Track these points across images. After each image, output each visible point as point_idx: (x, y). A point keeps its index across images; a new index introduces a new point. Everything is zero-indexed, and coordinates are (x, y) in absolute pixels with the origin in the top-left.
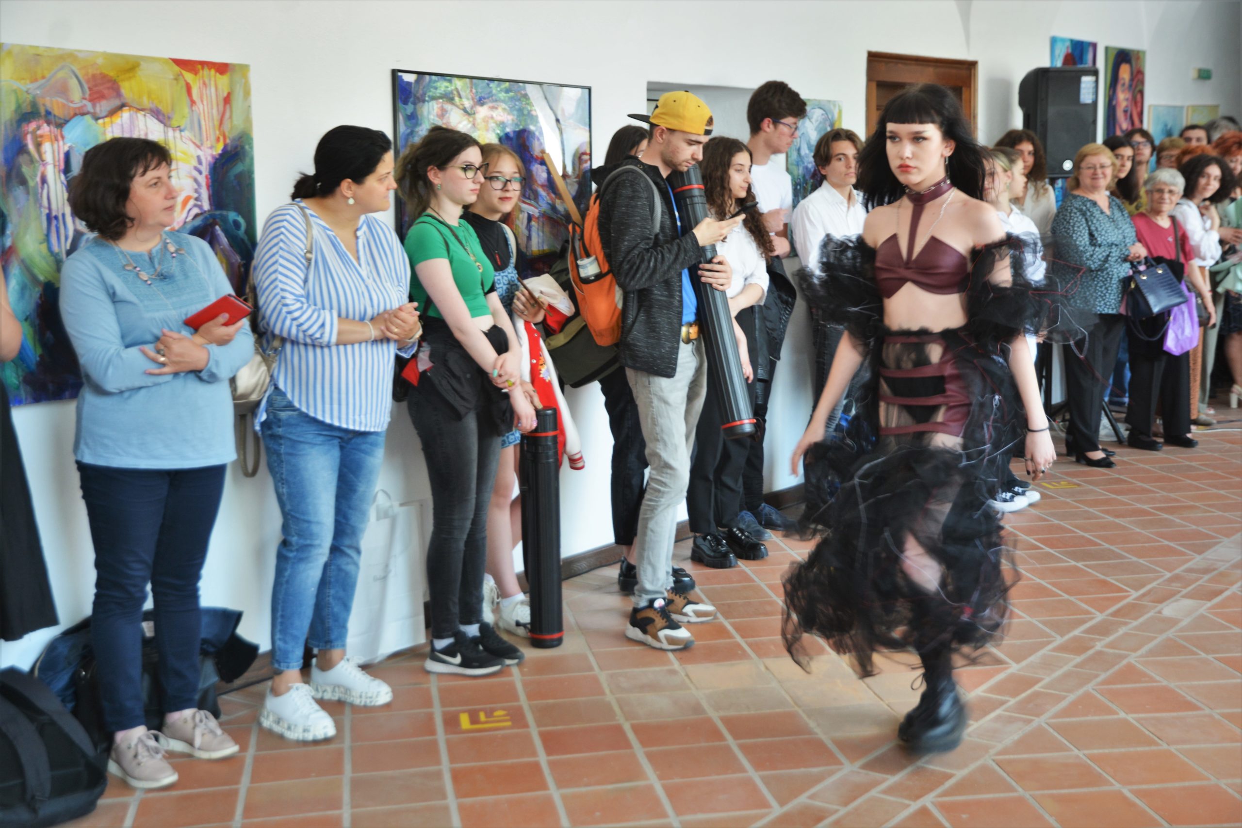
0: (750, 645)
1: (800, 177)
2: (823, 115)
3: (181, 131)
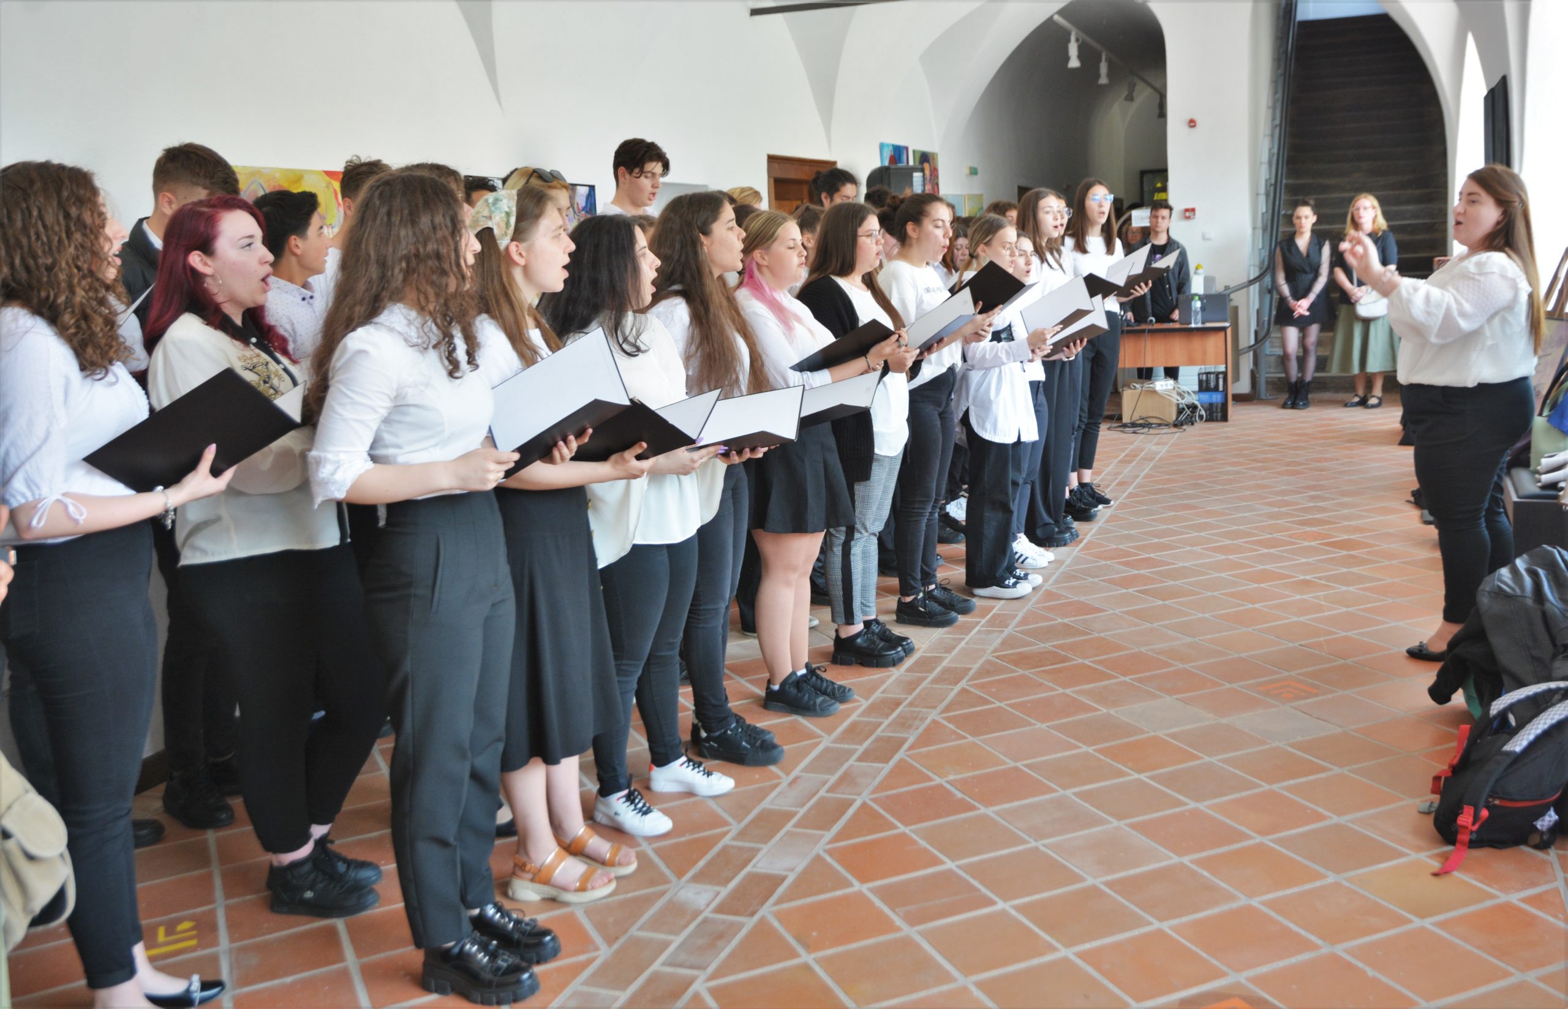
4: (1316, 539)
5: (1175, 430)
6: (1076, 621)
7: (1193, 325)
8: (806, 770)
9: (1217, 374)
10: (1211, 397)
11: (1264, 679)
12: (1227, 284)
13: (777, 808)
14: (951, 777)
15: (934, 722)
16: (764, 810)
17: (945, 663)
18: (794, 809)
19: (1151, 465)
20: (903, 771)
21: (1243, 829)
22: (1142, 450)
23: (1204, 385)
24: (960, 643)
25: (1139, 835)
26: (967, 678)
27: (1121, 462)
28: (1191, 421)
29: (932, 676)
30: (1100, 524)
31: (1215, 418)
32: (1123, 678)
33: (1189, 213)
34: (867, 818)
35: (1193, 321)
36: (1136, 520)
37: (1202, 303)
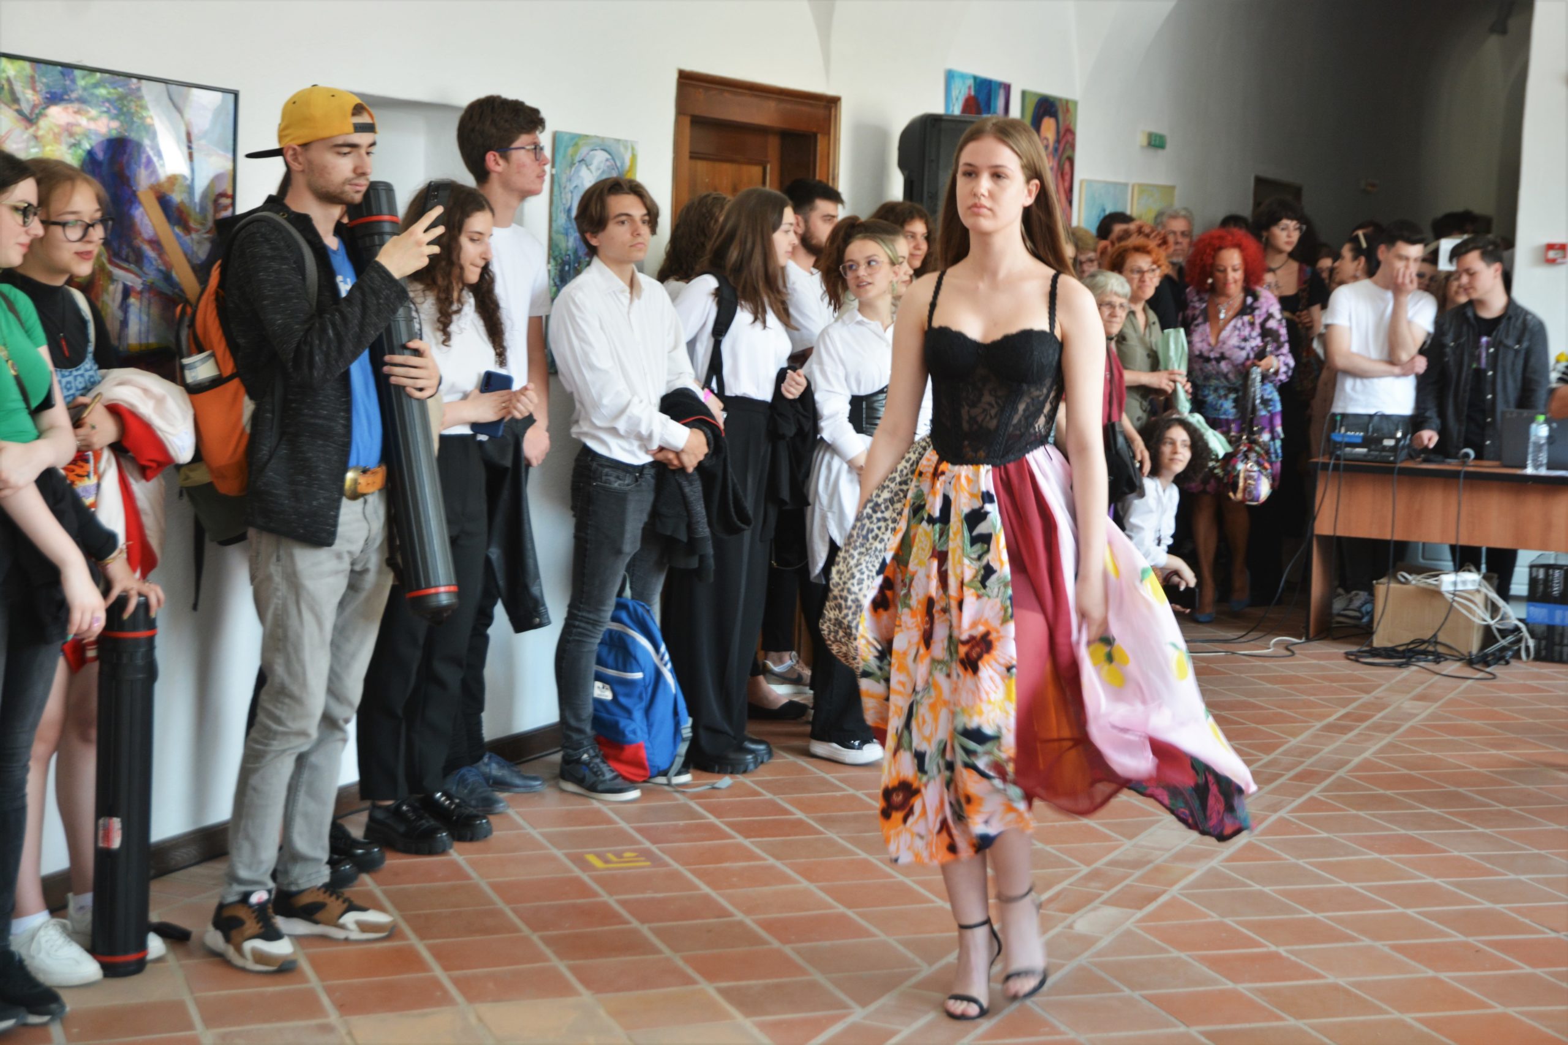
0: (456, 982)
1: (569, 253)
2: (607, 160)
5: (1468, 672)
7: (1530, 471)
9: (1565, 570)
10: (1551, 615)
19: (1382, 743)
22: (1383, 707)
23: (1541, 588)
27: (1329, 728)
28: (1500, 658)
31: (1556, 656)
33: (1557, 253)
35: (1529, 462)
36: (1293, 860)
37: (1551, 430)
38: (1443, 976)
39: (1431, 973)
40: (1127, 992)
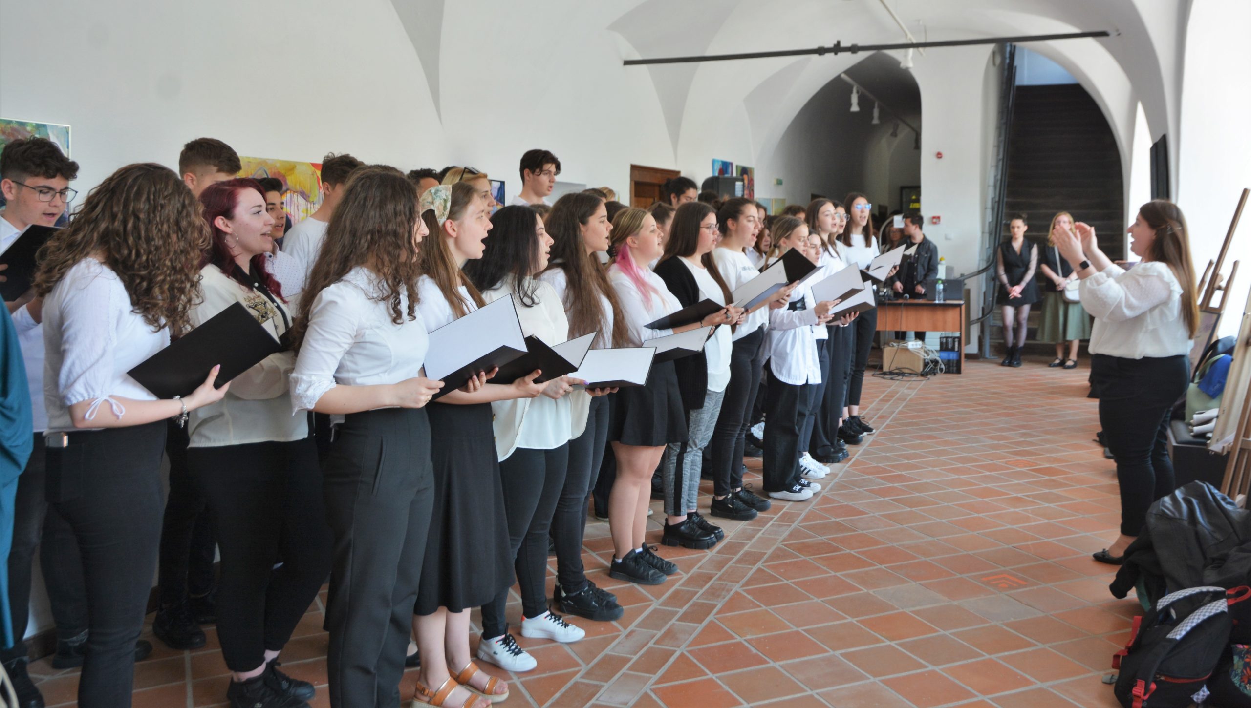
3: (314, 204)
4: (1025, 466)
5: (922, 378)
6: (844, 520)
7: (937, 302)
8: (639, 626)
9: (954, 338)
10: (949, 355)
11: (986, 572)
12: (963, 272)
13: (616, 654)
14: (749, 637)
15: (737, 593)
16: (606, 655)
17: (746, 548)
18: (629, 656)
19: (903, 405)
20: (713, 630)
21: (969, 688)
22: (897, 392)
23: (944, 346)
24: (758, 533)
25: (890, 690)
26: (763, 560)
27: (882, 400)
28: (933, 372)
29: (736, 558)
30: (864, 447)
31: (951, 370)
32: (879, 566)
33: (936, 220)
34: (684, 666)
35: (937, 299)
36: (892, 445)
37: (944, 286)
38: (962, 477)
39: (957, 477)
40: (857, 489)
